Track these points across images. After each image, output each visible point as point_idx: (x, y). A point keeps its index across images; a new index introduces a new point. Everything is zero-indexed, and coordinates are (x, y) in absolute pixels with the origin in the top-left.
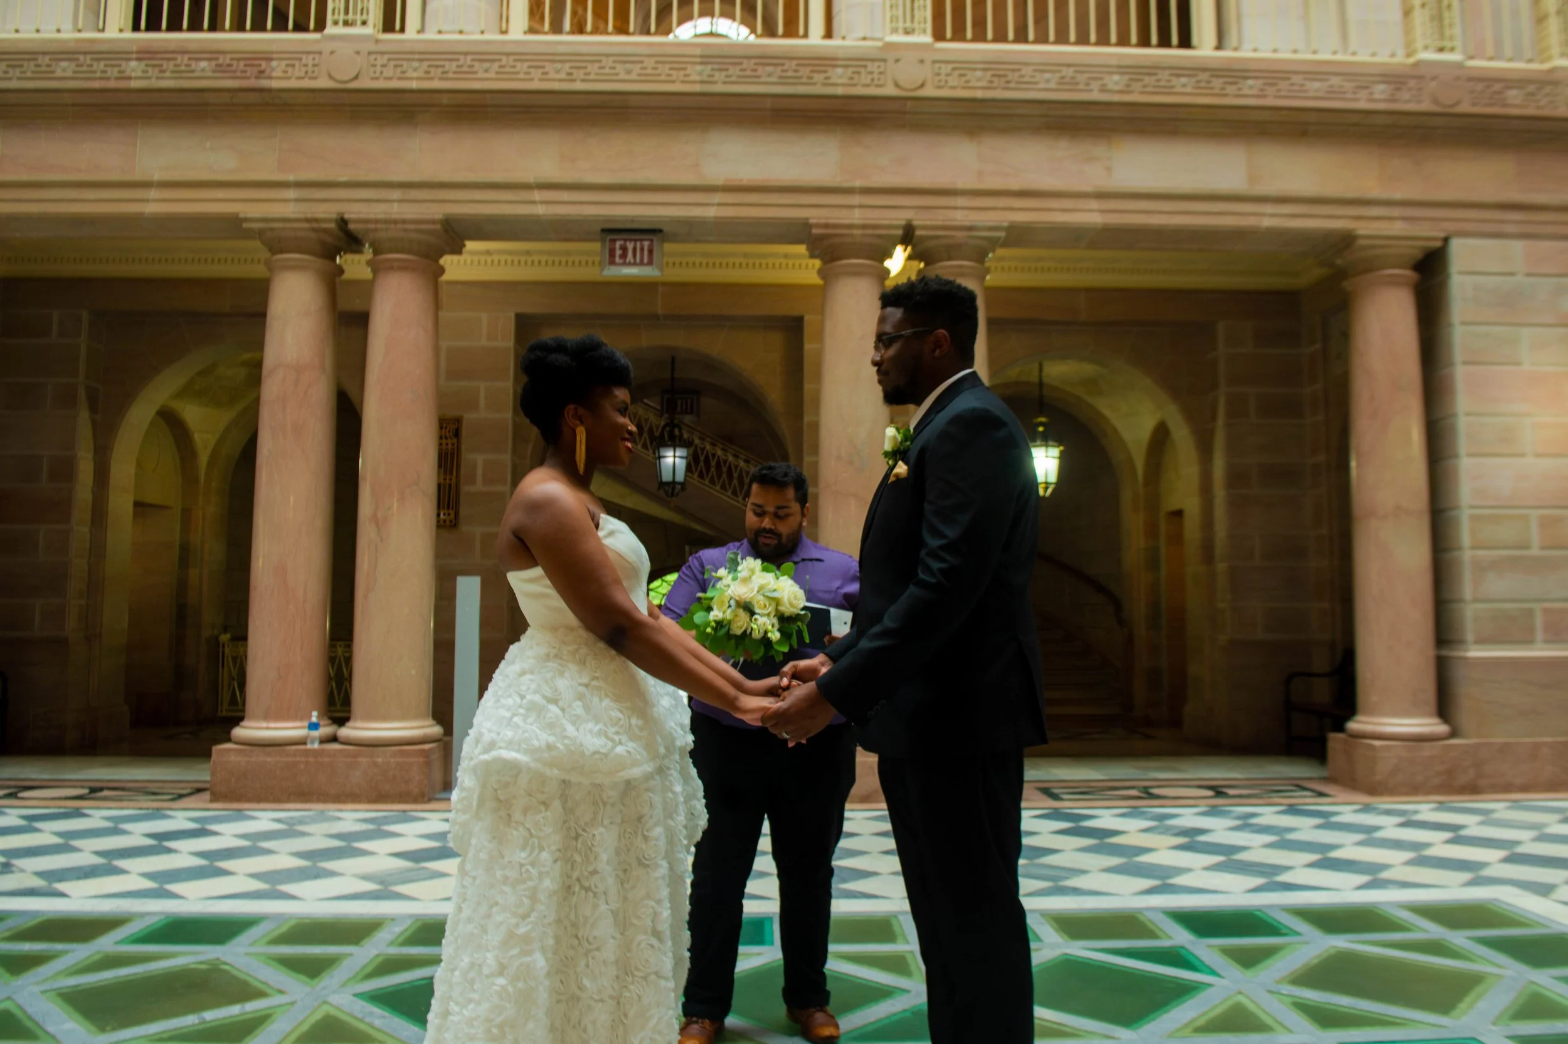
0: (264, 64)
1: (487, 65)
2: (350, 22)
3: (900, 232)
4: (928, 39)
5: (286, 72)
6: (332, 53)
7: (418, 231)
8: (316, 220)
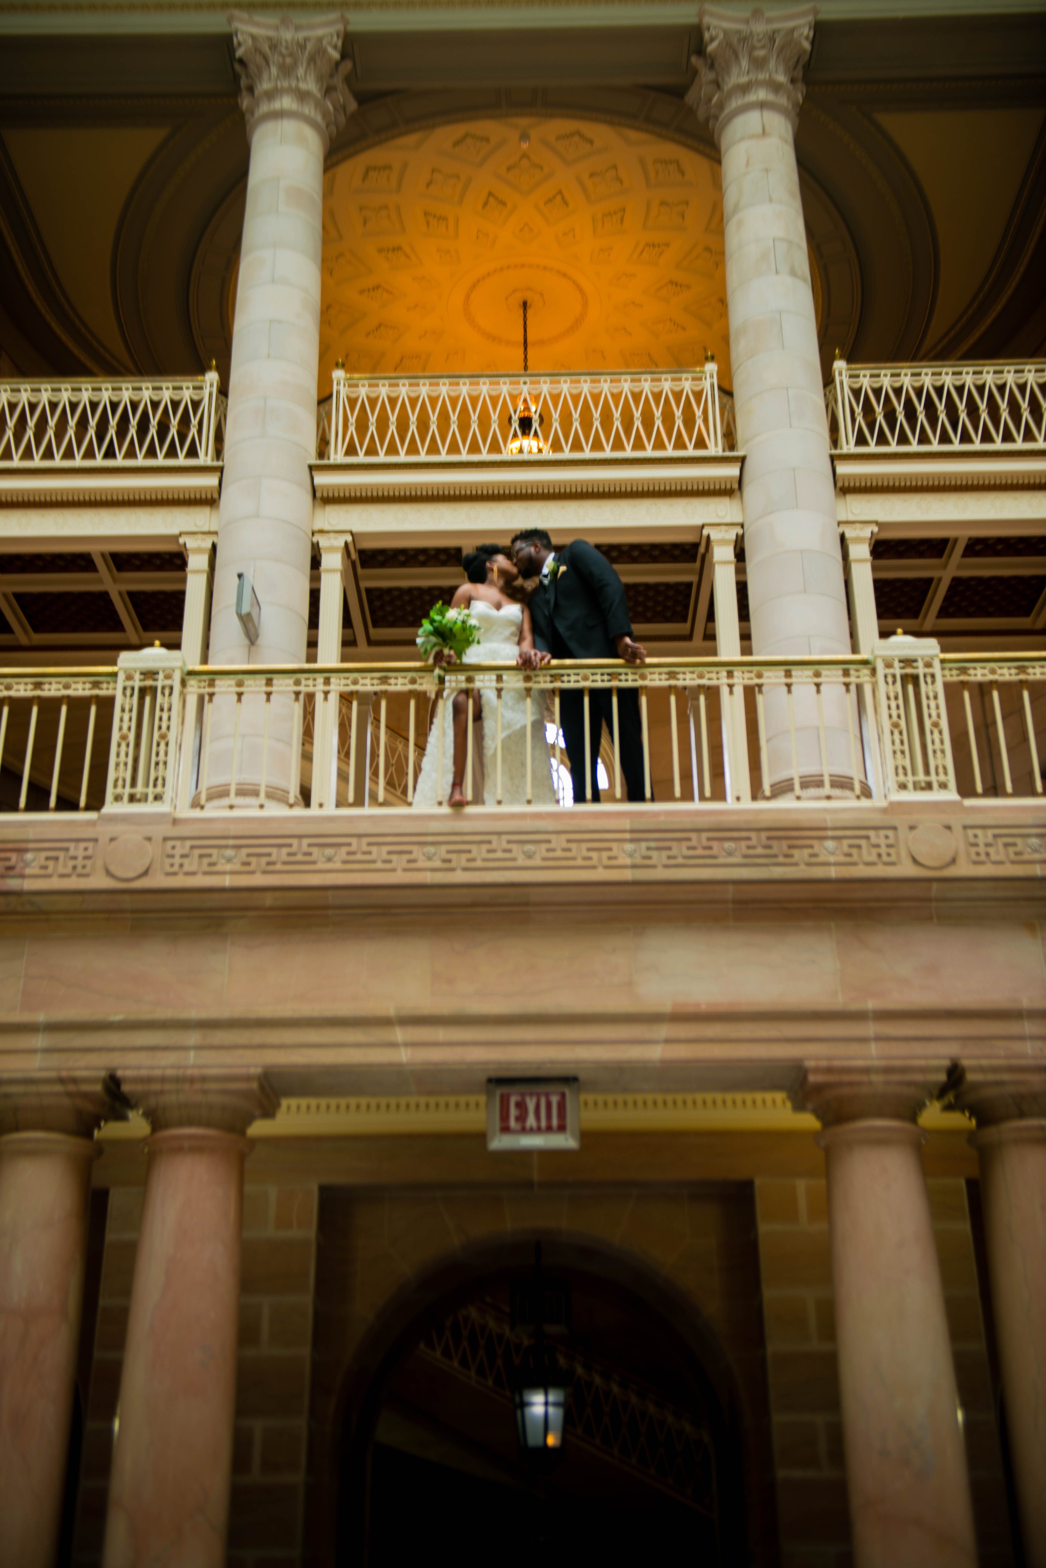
0: (14, 857)
1: (329, 851)
2: (138, 796)
3: (942, 1077)
4: (951, 795)
5: (45, 867)
6: (112, 840)
7: (225, 1092)
8: (75, 1081)
